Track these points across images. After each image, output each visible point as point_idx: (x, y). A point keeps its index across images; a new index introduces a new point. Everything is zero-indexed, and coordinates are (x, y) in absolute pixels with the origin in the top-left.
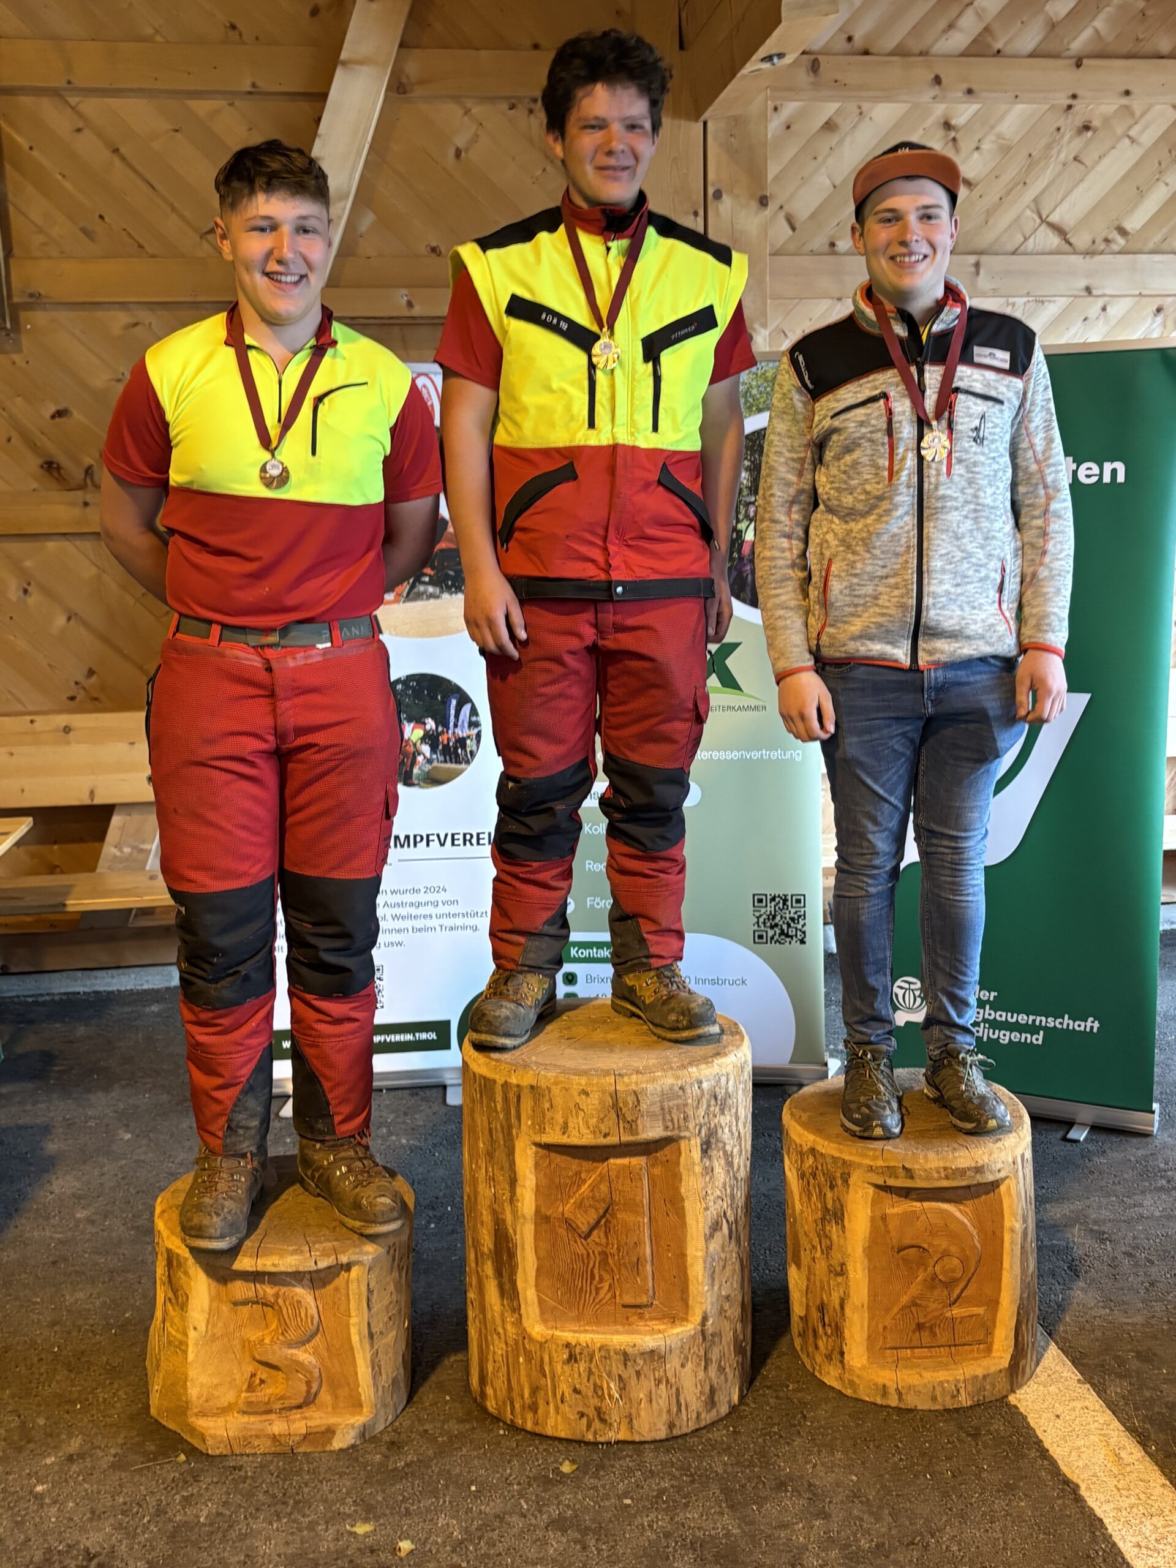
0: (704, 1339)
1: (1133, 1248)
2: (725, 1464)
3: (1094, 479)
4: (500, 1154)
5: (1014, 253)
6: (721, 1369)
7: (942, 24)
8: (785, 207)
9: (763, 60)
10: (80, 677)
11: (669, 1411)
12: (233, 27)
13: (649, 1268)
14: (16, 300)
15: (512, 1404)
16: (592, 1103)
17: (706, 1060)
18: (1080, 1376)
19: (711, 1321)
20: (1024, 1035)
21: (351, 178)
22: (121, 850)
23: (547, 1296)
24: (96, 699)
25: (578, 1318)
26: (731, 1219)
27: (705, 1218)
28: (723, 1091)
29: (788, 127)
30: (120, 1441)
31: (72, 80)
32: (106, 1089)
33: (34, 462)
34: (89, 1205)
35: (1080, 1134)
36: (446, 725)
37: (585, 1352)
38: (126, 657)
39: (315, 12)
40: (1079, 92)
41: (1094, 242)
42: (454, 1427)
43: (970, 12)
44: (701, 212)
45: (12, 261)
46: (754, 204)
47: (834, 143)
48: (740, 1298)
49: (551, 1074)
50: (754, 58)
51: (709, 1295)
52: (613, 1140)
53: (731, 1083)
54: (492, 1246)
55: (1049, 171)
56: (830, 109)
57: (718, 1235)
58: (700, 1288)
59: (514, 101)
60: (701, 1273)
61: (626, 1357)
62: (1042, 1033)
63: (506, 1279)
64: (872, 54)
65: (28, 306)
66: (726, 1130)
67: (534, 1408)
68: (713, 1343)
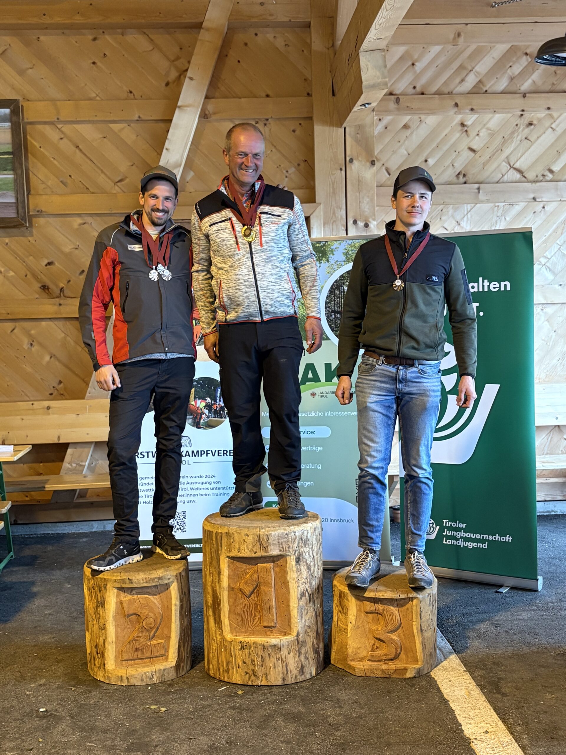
0: (298, 643)
1: (509, 629)
2: (305, 693)
3: (497, 289)
4: (215, 563)
5: (497, 183)
6: (306, 658)
7: (458, 80)
8: (385, 165)
9: (361, 106)
10: (55, 385)
11: (283, 673)
12: (131, 92)
13: (274, 610)
14: (31, 213)
15: (219, 670)
16: (250, 539)
17: (298, 524)
18: (465, 669)
19: (301, 635)
20: (479, 544)
21: (182, 157)
22: (71, 466)
23: (233, 622)
24: (62, 394)
25: (246, 632)
26: (310, 593)
27: (298, 590)
28: (305, 537)
29: (386, 128)
30: (61, 680)
31: (60, 117)
32: (60, 569)
33: (37, 286)
34: (51, 609)
35: (504, 590)
36: (215, 401)
37: (247, 645)
38: (77, 375)
39: (167, 84)
40: (525, 109)
41: (537, 176)
42: (196, 680)
43: (472, 72)
44: (344, 169)
45: (30, 196)
46: (368, 164)
47: (408, 134)
48: (316, 629)
49: (234, 528)
50: (356, 105)
51: (300, 624)
52: (258, 555)
53: (309, 535)
54: (211, 602)
55: (513, 144)
56: (406, 119)
57: (303, 598)
58: (296, 620)
59: (257, 120)
60: (296, 614)
61: (264, 647)
62: (487, 543)
63: (217, 615)
64: (426, 94)
65: (36, 216)
66: (307, 554)
67: (228, 671)
68: (302, 646)
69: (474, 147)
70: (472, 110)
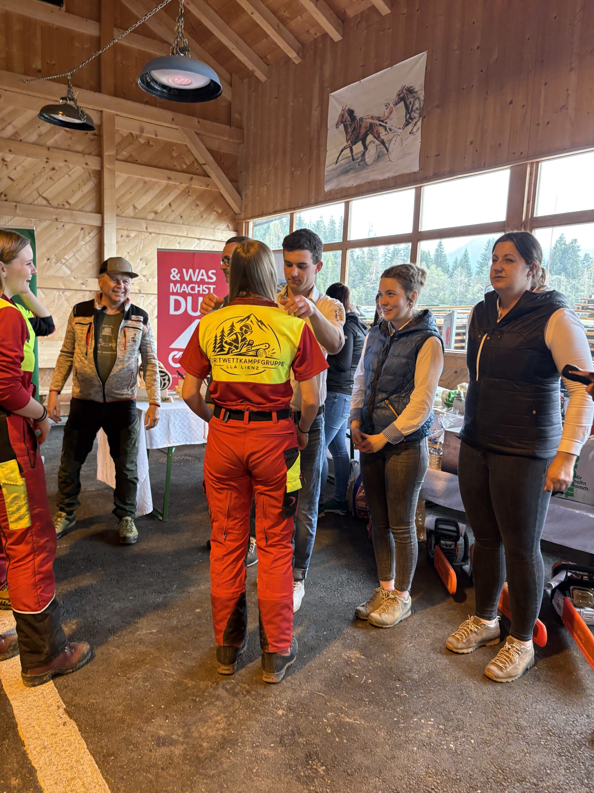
5: (30, 204)
40: (49, 158)
41: (59, 205)
43: (10, 125)
55: (41, 180)
69: (13, 177)
70: (10, 151)
